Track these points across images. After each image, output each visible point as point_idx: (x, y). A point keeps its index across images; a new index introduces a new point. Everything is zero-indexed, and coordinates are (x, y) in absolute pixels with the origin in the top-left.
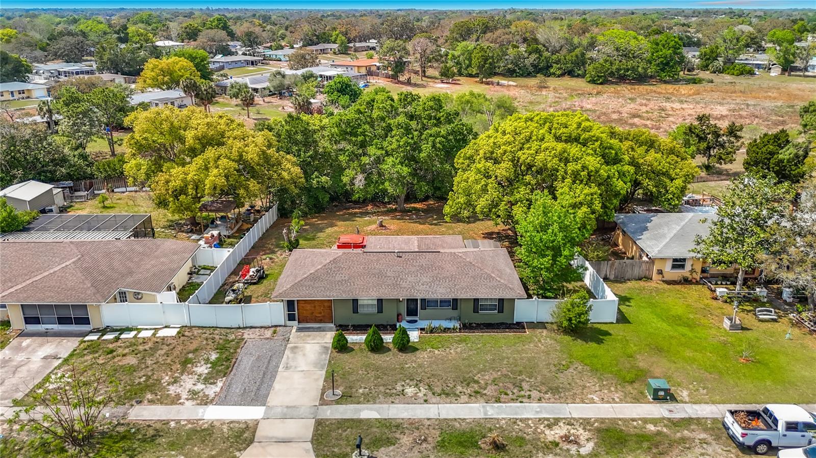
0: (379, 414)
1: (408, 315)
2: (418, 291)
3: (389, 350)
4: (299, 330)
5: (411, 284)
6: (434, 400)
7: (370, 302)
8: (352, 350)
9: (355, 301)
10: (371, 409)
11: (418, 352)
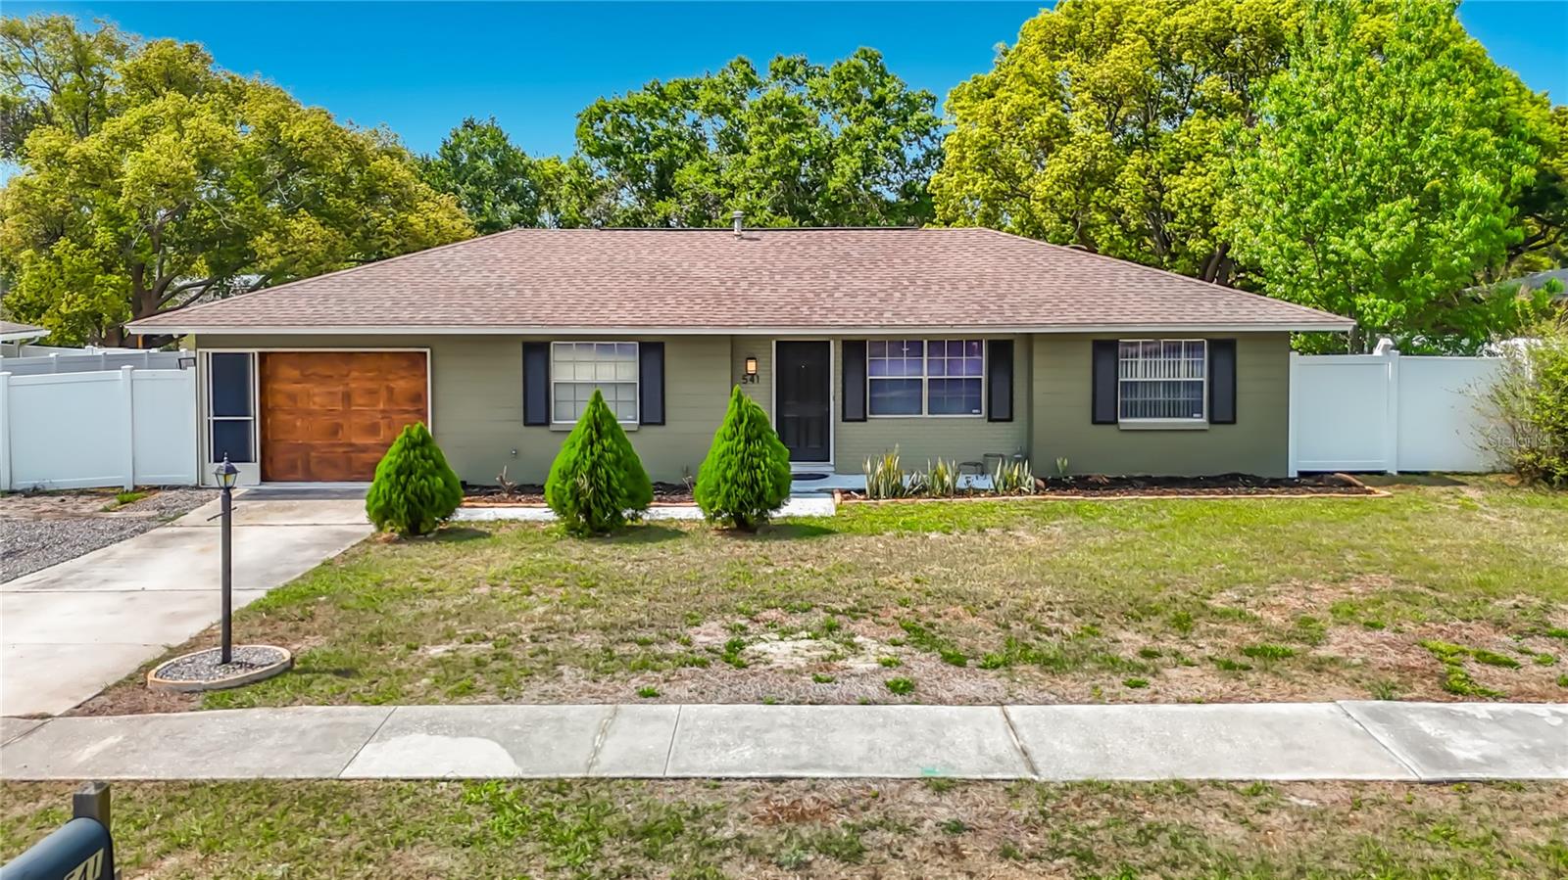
0: (519, 754)
4: (262, 495)
7: (608, 371)
9: (538, 364)
10: (463, 730)
11: (831, 539)
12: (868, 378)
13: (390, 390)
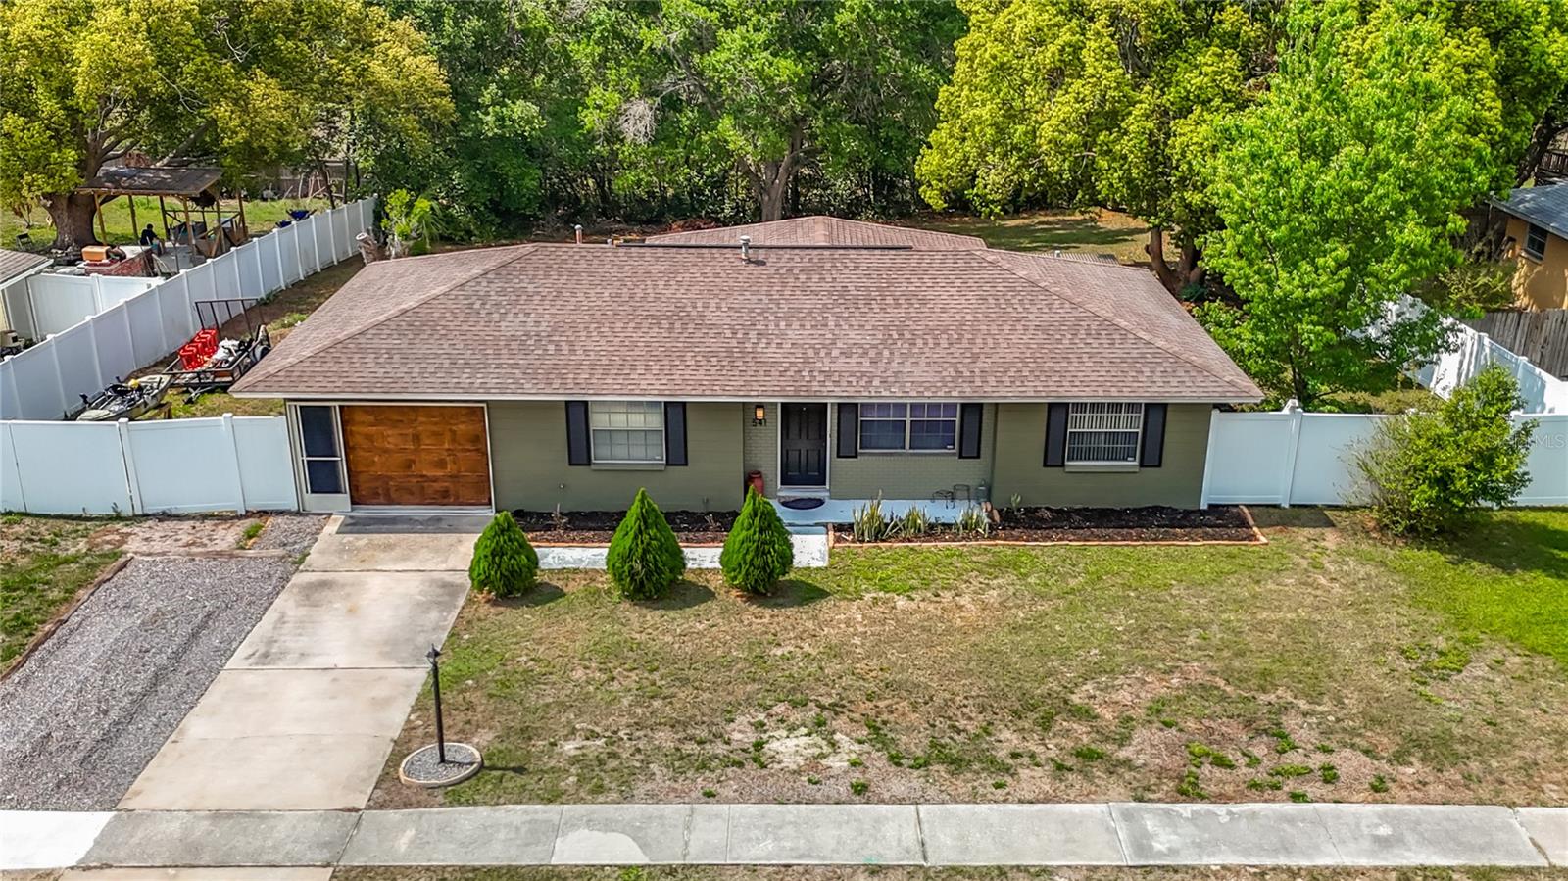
0: (644, 846)
1: (786, 481)
2: (828, 375)
3: (708, 595)
4: (353, 526)
5: (798, 352)
6: (898, 787)
7: (637, 421)
8: (557, 594)
9: (577, 413)
10: (608, 826)
11: (825, 605)
12: (860, 419)
13: (453, 433)
